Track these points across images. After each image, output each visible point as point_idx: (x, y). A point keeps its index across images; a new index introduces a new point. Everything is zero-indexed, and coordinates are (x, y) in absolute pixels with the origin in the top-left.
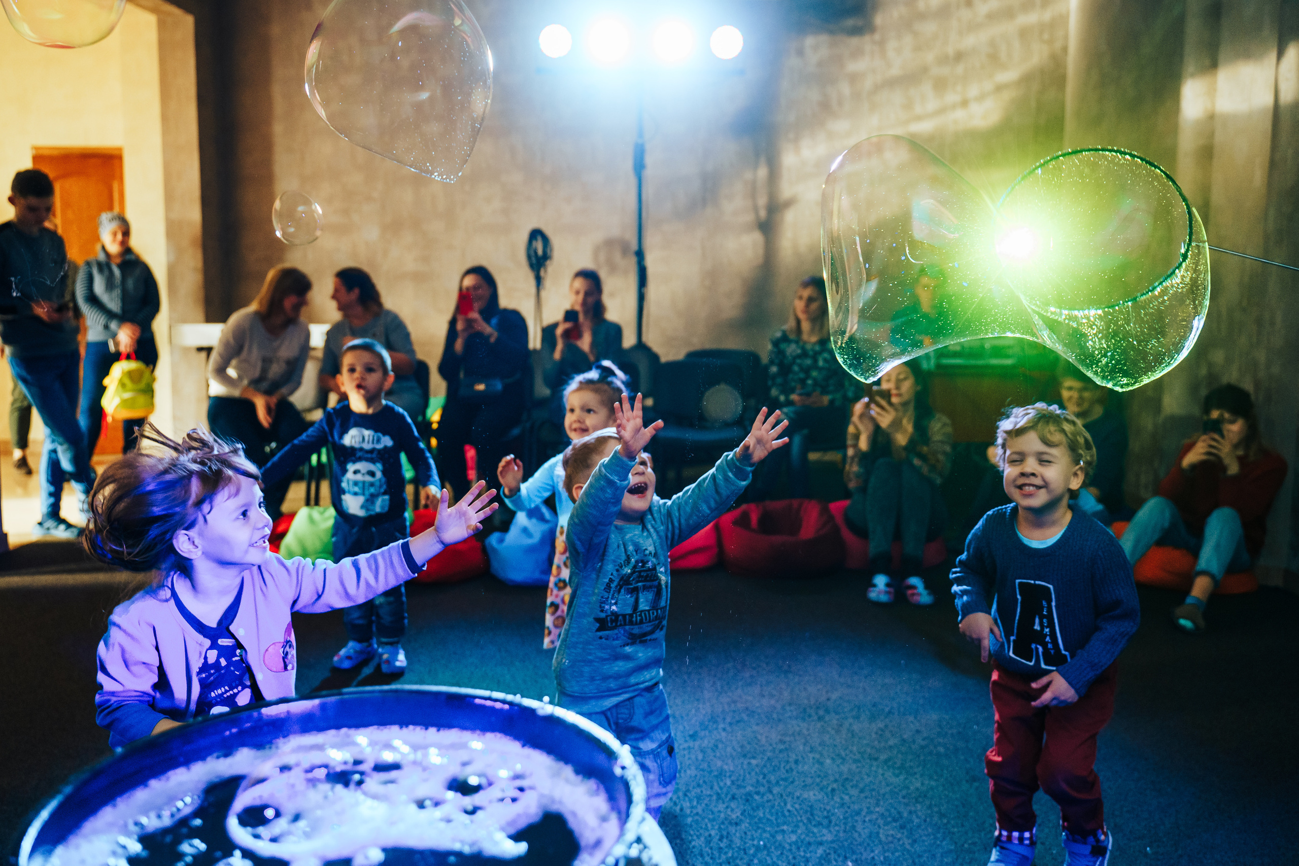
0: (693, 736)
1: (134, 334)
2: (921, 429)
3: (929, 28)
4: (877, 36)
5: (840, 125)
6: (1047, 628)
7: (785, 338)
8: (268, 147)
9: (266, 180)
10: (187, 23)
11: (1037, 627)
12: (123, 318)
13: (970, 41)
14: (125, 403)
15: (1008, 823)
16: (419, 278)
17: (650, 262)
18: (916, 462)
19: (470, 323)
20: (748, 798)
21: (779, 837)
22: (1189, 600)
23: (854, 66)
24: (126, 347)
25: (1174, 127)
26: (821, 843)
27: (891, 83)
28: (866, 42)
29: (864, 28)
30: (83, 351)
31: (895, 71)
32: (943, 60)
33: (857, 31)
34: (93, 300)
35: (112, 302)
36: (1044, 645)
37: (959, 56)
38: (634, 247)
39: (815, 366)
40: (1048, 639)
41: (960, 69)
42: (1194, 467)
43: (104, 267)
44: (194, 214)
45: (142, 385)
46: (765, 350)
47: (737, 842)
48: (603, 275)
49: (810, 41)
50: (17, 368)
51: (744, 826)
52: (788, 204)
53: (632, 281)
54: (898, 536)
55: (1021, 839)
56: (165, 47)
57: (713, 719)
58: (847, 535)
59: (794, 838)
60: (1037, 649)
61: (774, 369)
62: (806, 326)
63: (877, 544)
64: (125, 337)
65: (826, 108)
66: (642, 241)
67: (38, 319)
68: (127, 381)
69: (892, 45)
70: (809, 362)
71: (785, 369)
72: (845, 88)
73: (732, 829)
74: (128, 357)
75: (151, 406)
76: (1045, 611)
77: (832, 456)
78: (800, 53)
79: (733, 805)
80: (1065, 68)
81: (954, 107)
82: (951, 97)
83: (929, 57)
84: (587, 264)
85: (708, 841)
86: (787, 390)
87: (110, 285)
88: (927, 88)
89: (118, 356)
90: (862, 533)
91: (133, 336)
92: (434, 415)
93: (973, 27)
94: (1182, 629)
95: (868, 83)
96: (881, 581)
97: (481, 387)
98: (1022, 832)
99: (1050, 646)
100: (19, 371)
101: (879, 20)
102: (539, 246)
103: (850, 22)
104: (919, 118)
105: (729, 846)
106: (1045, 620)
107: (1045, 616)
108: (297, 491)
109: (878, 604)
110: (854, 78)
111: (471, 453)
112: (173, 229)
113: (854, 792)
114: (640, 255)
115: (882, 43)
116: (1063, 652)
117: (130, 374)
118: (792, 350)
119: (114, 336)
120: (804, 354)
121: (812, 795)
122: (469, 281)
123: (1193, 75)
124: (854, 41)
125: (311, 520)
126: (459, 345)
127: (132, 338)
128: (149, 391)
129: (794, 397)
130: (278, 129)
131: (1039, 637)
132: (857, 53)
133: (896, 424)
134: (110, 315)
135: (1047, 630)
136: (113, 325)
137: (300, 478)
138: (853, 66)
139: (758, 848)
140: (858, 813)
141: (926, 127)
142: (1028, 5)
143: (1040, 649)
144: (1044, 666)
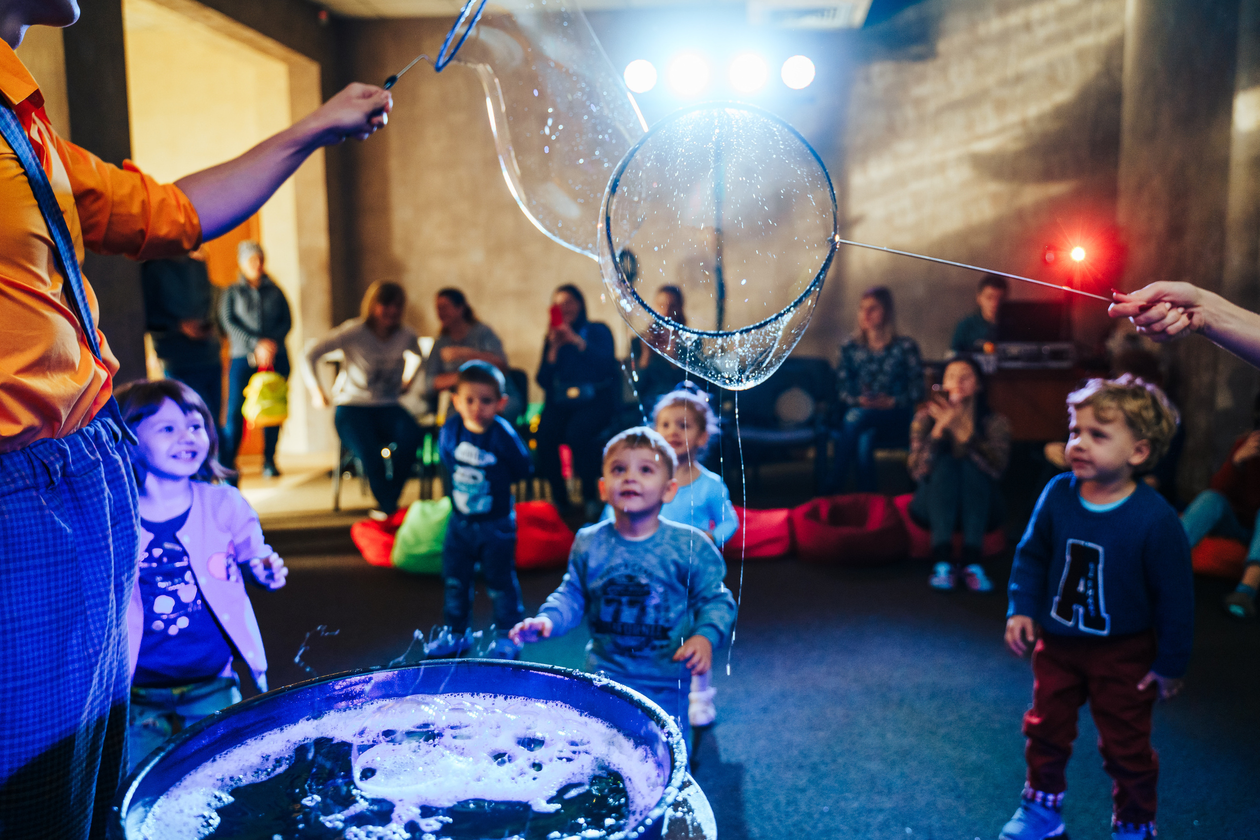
0: (765, 710)
1: (271, 348)
2: (980, 428)
3: (989, 53)
4: (939, 62)
5: (905, 147)
6: (1090, 590)
7: (853, 346)
8: (385, 179)
9: (384, 209)
10: (312, 71)
11: (1081, 588)
12: (262, 334)
13: (1030, 63)
14: (266, 412)
15: (1036, 785)
16: (521, 296)
17: (729, 277)
18: (976, 458)
19: (560, 335)
20: (814, 768)
21: (842, 804)
22: (1240, 588)
23: (920, 90)
24: (264, 360)
25: (1227, 141)
26: (881, 810)
27: (953, 106)
28: (929, 68)
29: (928, 55)
30: (226, 365)
31: (958, 93)
32: (1003, 82)
33: (921, 58)
34: (236, 320)
35: (252, 321)
37: (1019, 79)
38: (713, 263)
39: (881, 370)
41: (1019, 90)
42: (1246, 462)
43: (244, 290)
44: (321, 241)
45: (278, 395)
46: (835, 357)
47: (803, 808)
48: (686, 290)
49: (876, 68)
51: (811, 793)
52: (858, 220)
53: (712, 296)
54: (958, 527)
55: (1045, 799)
56: (295, 94)
57: (784, 695)
58: (912, 528)
59: (856, 805)
60: (1077, 611)
61: (843, 374)
62: (872, 334)
63: (938, 536)
64: (263, 353)
65: (892, 131)
67: (184, 337)
68: (268, 393)
69: (954, 69)
70: (874, 367)
71: (853, 374)
72: (910, 112)
73: (799, 796)
74: (267, 370)
75: (285, 414)
76: (1091, 573)
77: (898, 454)
78: (867, 80)
79: (801, 773)
80: (1122, 86)
81: (1013, 126)
82: (1011, 117)
83: (990, 80)
84: (670, 279)
85: (777, 805)
86: (855, 393)
87: (250, 306)
88: (987, 109)
89: (256, 370)
90: (924, 524)
91: (271, 350)
92: (533, 418)
93: (1032, 50)
94: (1233, 616)
95: (931, 106)
96: (942, 569)
97: (573, 392)
98: (1047, 792)
101: (943, 46)
102: (628, 264)
103: (916, 49)
104: (980, 138)
105: (796, 811)
106: (1089, 582)
107: (1090, 578)
108: (412, 488)
109: (939, 591)
110: (919, 102)
111: (566, 454)
112: (304, 256)
113: (914, 764)
114: (719, 271)
115: (944, 70)
116: (1104, 614)
117: (270, 387)
118: (859, 356)
119: (253, 351)
120: (871, 360)
121: (874, 766)
122: (561, 298)
123: (1245, 88)
124: (918, 68)
125: (424, 514)
126: (552, 356)
127: (270, 352)
128: (284, 400)
129: (862, 399)
130: (394, 164)
131: (1082, 599)
132: (921, 79)
133: (956, 421)
134: (249, 332)
135: (1090, 592)
136: (254, 342)
137: (413, 475)
138: (917, 91)
139: (822, 814)
140: (917, 783)
141: (986, 146)
142: (1084, 28)
143: (1081, 610)
144: (1081, 627)
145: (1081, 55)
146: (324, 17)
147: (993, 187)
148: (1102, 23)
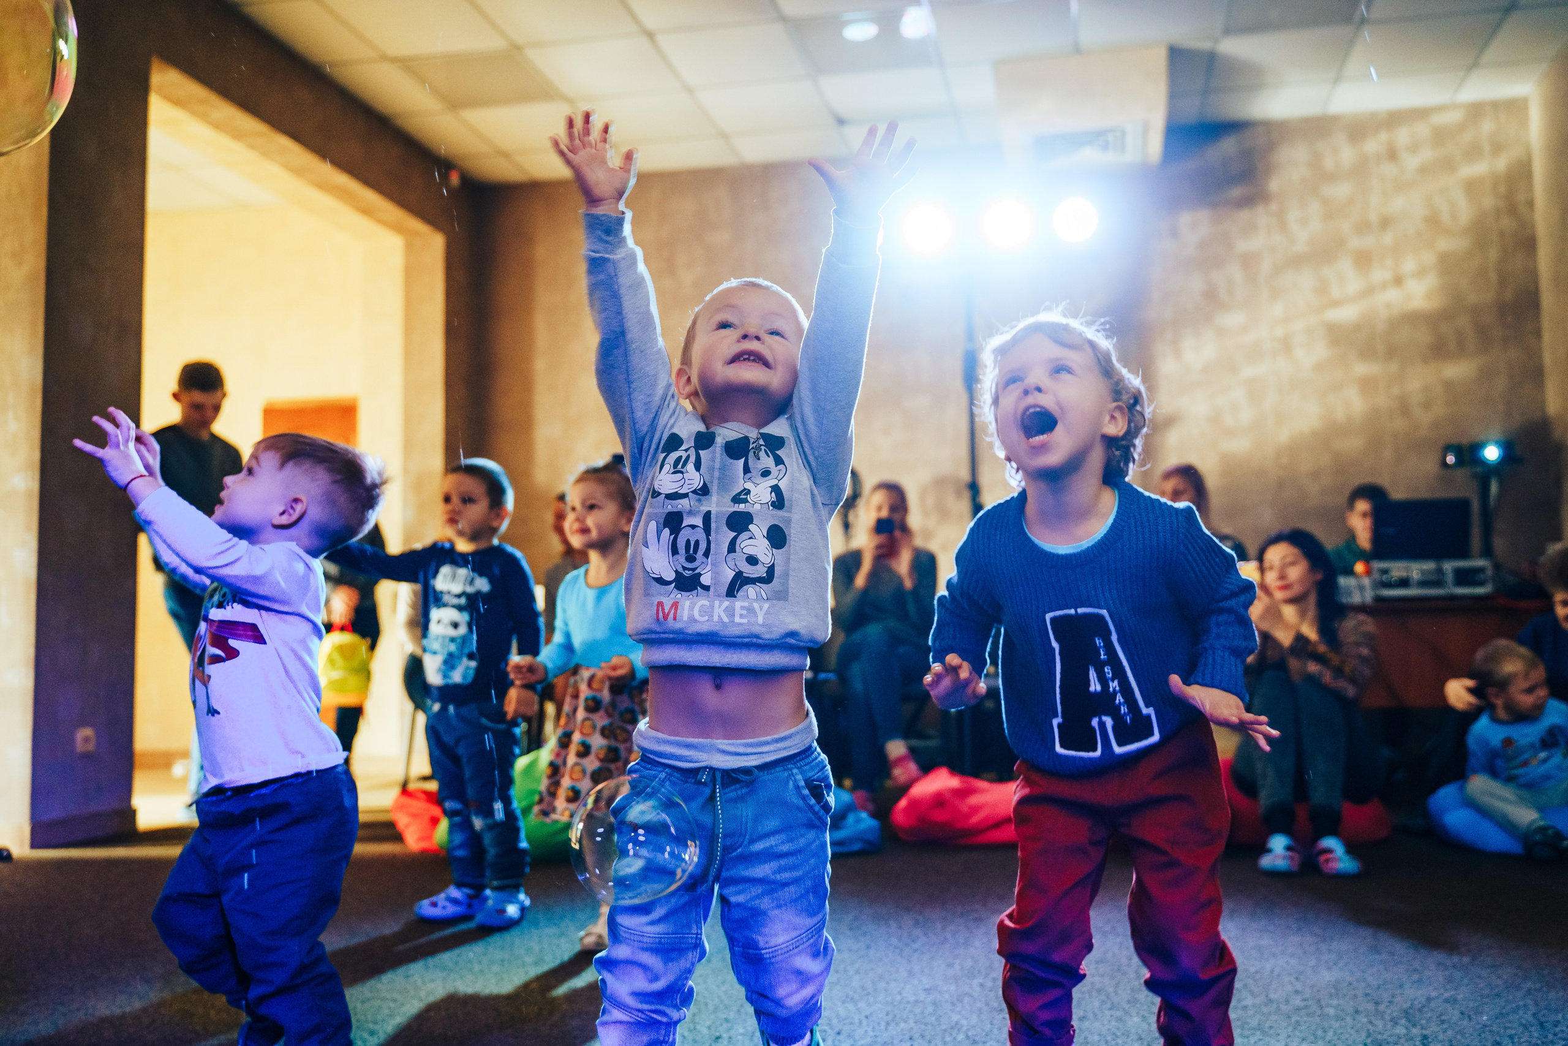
1: (351, 600)
3: (1340, 190)
4: (1274, 207)
5: (1232, 319)
6: (1113, 681)
8: (527, 385)
10: (435, 244)
11: (1095, 686)
12: (339, 580)
13: (1398, 204)
23: (1247, 246)
24: (341, 616)
27: (1297, 262)
28: (1261, 216)
29: (1255, 198)
31: (1300, 247)
32: (1363, 227)
33: (1248, 202)
36: (1114, 712)
37: (1386, 222)
40: (1119, 698)
41: (1388, 239)
45: (356, 663)
49: (1185, 218)
50: (171, 602)
52: (1169, 422)
56: (411, 274)
60: (1102, 724)
63: (1269, 793)
64: (340, 605)
65: (1213, 300)
66: (976, 471)
68: (337, 658)
69: (1293, 215)
72: (1235, 272)
74: (343, 628)
76: (1102, 653)
78: (1175, 233)
80: (1533, 227)
81: (1384, 286)
82: (1380, 274)
83: (1345, 226)
88: (1346, 265)
89: (330, 627)
90: (1251, 788)
91: (350, 603)
93: (1401, 186)
95: (1266, 264)
96: (1278, 843)
99: (1124, 709)
100: (173, 605)
101: (1274, 185)
103: (1237, 192)
104: (1336, 304)
106: (1107, 669)
107: (1105, 663)
109: (1273, 874)
110: (1248, 261)
114: (974, 488)
115: (1280, 214)
116: (1145, 711)
117: (341, 649)
124: (1244, 215)
127: (348, 606)
130: (540, 365)
131: (1104, 703)
132: (1249, 230)
135: (1114, 685)
138: (1243, 246)
141: (1347, 314)
142: (1473, 152)
143: (1109, 721)
144: (1118, 750)
145: (1471, 187)
146: (455, 179)
147: (1361, 369)
148: (1497, 148)
